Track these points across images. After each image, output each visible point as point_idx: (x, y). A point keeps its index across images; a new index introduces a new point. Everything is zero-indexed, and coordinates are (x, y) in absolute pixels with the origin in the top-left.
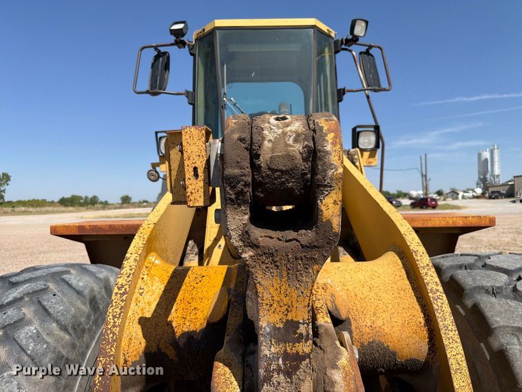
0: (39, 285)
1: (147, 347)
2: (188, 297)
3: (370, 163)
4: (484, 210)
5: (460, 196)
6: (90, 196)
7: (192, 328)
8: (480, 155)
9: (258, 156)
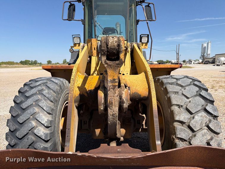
0: (45, 81)
1: (80, 93)
2: (89, 82)
3: (145, 47)
4: (201, 68)
5: (192, 63)
6: (34, 60)
7: (91, 89)
8: (202, 45)
9: (108, 46)
